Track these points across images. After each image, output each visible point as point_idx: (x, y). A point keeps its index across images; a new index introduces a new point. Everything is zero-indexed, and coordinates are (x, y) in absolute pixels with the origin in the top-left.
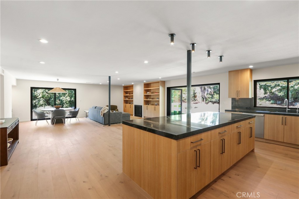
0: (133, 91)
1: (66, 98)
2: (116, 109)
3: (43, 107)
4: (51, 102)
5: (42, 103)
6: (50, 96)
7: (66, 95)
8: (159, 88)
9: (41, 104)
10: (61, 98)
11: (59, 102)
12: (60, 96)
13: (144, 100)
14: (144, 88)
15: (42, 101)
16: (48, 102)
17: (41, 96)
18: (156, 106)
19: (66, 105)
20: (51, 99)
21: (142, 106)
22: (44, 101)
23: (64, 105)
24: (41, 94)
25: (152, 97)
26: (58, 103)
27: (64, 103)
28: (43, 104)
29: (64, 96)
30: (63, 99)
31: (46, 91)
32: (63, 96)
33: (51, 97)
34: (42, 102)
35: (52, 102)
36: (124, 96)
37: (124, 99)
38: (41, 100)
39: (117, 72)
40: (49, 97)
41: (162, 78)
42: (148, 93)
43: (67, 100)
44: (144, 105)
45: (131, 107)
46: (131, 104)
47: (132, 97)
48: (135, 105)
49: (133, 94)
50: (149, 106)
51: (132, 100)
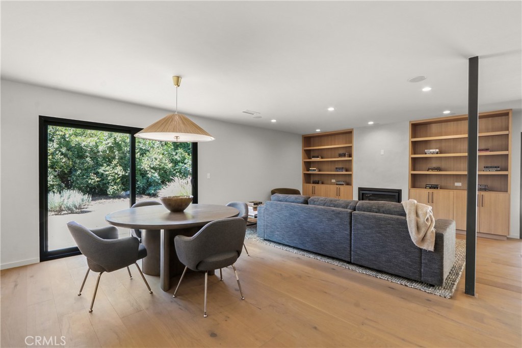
0: (350, 147)
1: (113, 168)
4: (75, 179)
6: (71, 163)
7: (115, 162)
8: (508, 135)
10: (101, 170)
11: (98, 179)
12: (98, 165)
13: (412, 174)
14: (412, 137)
16: (66, 180)
18: (483, 193)
19: (115, 187)
20: (76, 170)
21: (398, 192)
22: (55, 176)
23: (108, 188)
26: (94, 182)
27: (109, 183)
29: (108, 165)
30: (107, 173)
31: (60, 151)
32: (105, 165)
33: (74, 166)
36: (305, 162)
40: (68, 166)
42: (431, 150)
43: (116, 174)
44: (409, 190)
45: (342, 194)
46: (343, 185)
47: (343, 166)
48: (359, 188)
49: (350, 157)
50: (441, 193)
51: (344, 173)
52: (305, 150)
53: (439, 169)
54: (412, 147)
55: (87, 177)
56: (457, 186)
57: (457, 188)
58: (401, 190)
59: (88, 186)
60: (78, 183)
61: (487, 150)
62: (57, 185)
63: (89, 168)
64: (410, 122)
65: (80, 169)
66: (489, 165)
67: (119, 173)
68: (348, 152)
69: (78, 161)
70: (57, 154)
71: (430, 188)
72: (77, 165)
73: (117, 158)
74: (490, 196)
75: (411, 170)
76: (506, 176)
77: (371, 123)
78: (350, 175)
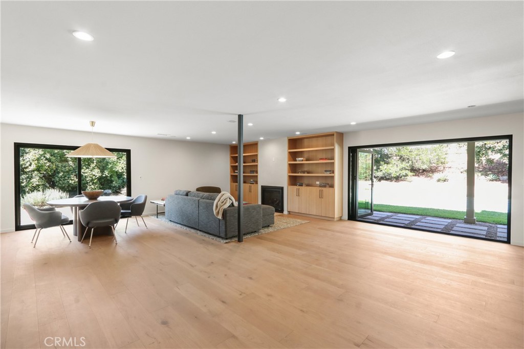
0: (257, 155)
1: (91, 171)
3: (41, 193)
4: (58, 180)
5: (37, 183)
6: (54, 166)
7: (92, 165)
8: (333, 149)
9: (34, 185)
13: (289, 176)
14: (289, 149)
15: (38, 178)
16: (50, 181)
17: (33, 167)
18: (323, 189)
19: (93, 186)
20: (59, 173)
21: (282, 188)
22: (40, 177)
23: (87, 187)
24: (33, 164)
25: (306, 169)
26: (75, 182)
27: (87, 183)
28: (38, 185)
30: (86, 174)
31: (44, 157)
33: (57, 169)
34: (35, 181)
35: (60, 180)
36: (232, 166)
37: (231, 172)
38: (34, 175)
39: (282, 100)
40: (52, 169)
41: (358, 125)
42: (299, 159)
43: (94, 175)
44: (288, 187)
45: (252, 191)
46: (253, 183)
47: (254, 169)
48: (262, 186)
49: (257, 162)
50: (304, 189)
51: (255, 174)
52: (232, 157)
53: (308, 173)
54: (290, 157)
55: (68, 178)
56: (316, 184)
59: (69, 186)
60: (60, 183)
61: (326, 159)
62: (43, 185)
63: (70, 170)
64: (287, 138)
65: (62, 171)
66: (326, 169)
67: (96, 175)
68: (254, 159)
69: (60, 165)
70: (42, 160)
71: (299, 186)
72: (60, 168)
73: (95, 162)
74: (326, 190)
75: (289, 173)
76: (333, 177)
77: (262, 138)
78: (257, 176)
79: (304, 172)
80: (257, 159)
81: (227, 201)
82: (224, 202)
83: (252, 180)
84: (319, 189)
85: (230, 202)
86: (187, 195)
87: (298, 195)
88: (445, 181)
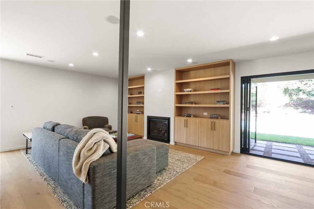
0: (143, 87)
2: (107, 126)
13: (176, 107)
14: (177, 80)
18: (215, 120)
21: (169, 119)
25: (192, 100)
42: (187, 89)
44: (175, 118)
46: (139, 114)
47: (141, 100)
48: (148, 116)
49: (143, 94)
50: (192, 120)
51: (141, 105)
54: (177, 87)
56: (205, 115)
57: (204, 117)
58: (170, 118)
61: (218, 89)
64: (175, 69)
66: (219, 100)
68: (141, 90)
71: (186, 117)
74: (219, 122)
75: (176, 104)
76: (228, 108)
77: (149, 69)
78: (143, 107)
79: (192, 103)
80: (144, 91)
81: (99, 145)
82: (92, 150)
83: (138, 111)
84: (210, 121)
85: (104, 147)
86: (53, 130)
87: (186, 126)
88: (268, 112)
